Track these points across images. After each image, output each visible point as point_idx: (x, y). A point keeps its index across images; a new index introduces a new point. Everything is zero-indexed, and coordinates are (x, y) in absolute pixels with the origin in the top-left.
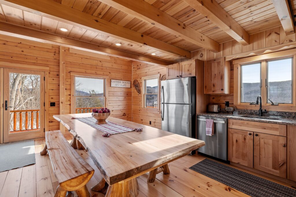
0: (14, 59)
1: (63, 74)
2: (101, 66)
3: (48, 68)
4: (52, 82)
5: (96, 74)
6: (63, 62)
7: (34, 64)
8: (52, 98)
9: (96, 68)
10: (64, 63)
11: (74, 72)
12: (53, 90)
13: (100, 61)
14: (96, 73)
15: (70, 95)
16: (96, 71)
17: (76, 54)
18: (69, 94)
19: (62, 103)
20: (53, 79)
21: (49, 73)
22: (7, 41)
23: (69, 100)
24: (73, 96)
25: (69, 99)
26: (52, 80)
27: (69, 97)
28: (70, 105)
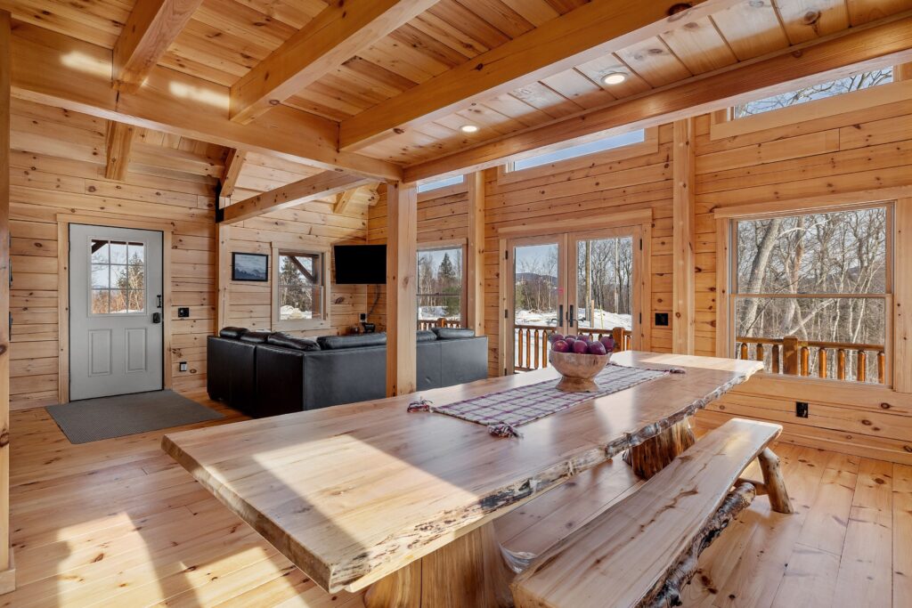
0: (584, 207)
1: (681, 223)
2: (866, 144)
3: (648, 213)
4: (659, 251)
5: (833, 192)
6: (681, 184)
7: (618, 209)
8: (660, 301)
9: (833, 163)
10: (685, 186)
11: (727, 206)
12: (662, 275)
13: (858, 126)
14: (830, 185)
15: (713, 289)
16: (831, 180)
17: (735, 137)
18: (711, 286)
19: (678, 315)
20: (663, 243)
21: (653, 226)
22: (573, 172)
23: (711, 308)
24: (724, 292)
25: (711, 304)
26: (660, 247)
27: (711, 295)
28: (713, 324)
